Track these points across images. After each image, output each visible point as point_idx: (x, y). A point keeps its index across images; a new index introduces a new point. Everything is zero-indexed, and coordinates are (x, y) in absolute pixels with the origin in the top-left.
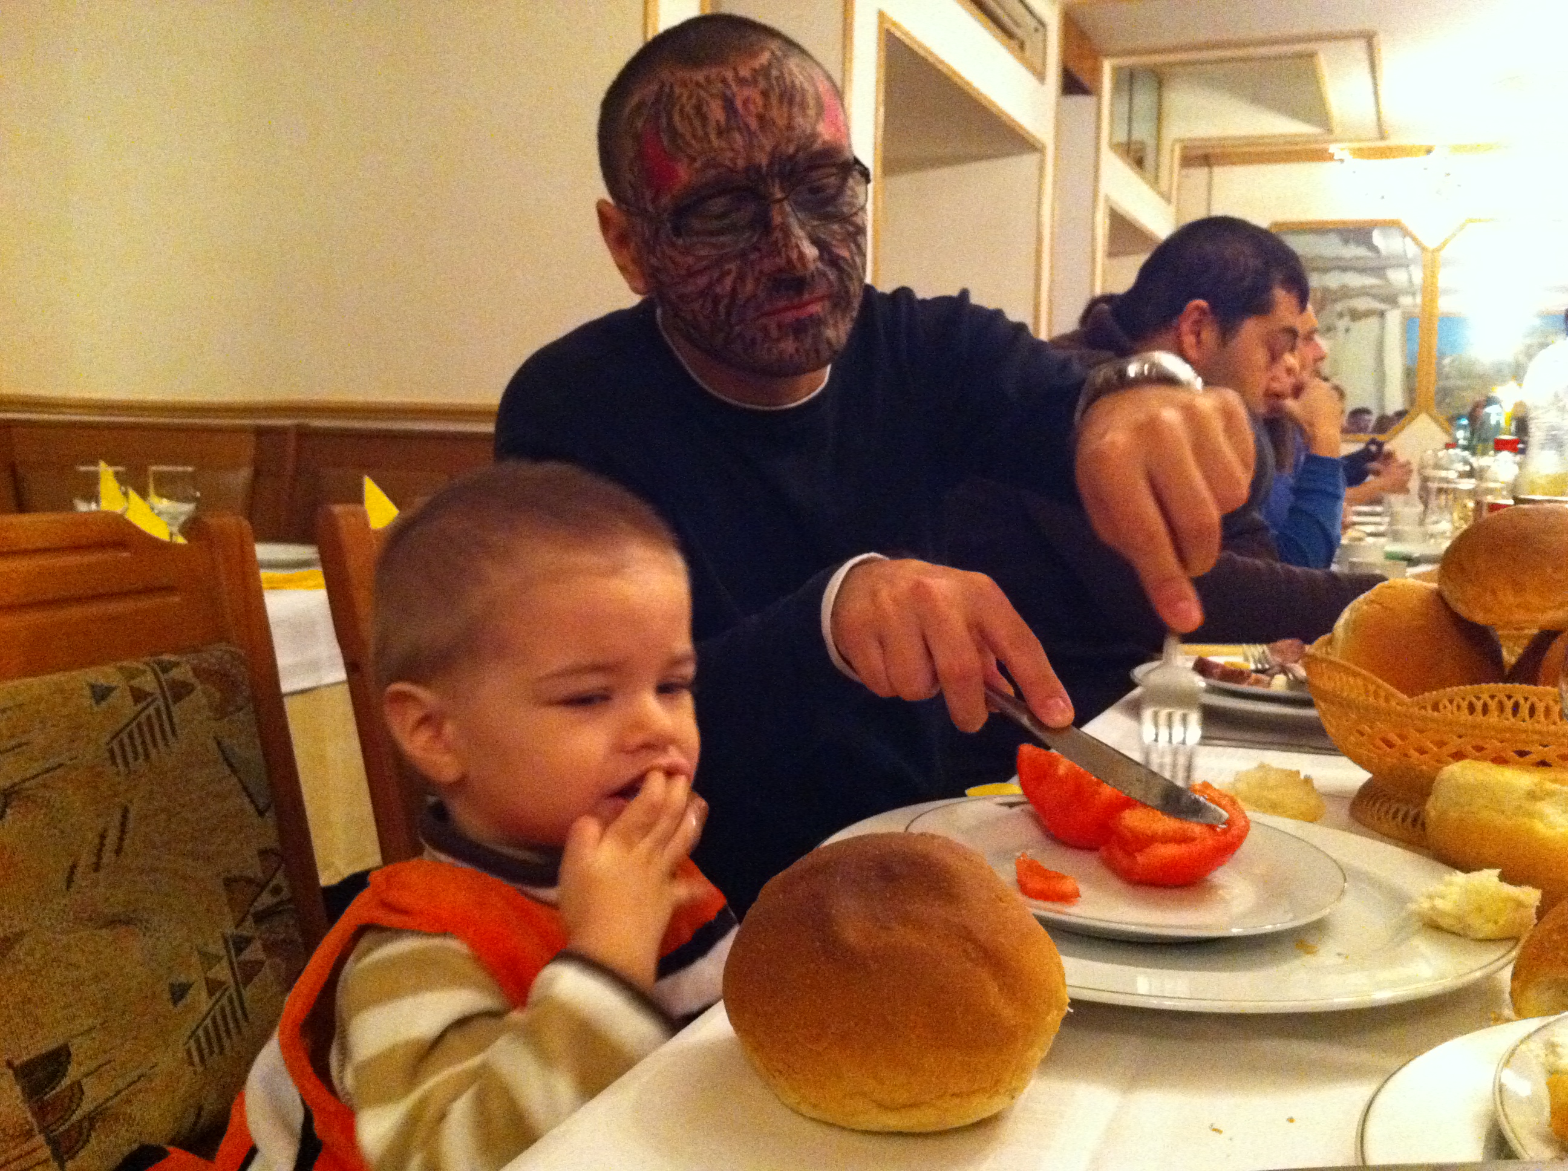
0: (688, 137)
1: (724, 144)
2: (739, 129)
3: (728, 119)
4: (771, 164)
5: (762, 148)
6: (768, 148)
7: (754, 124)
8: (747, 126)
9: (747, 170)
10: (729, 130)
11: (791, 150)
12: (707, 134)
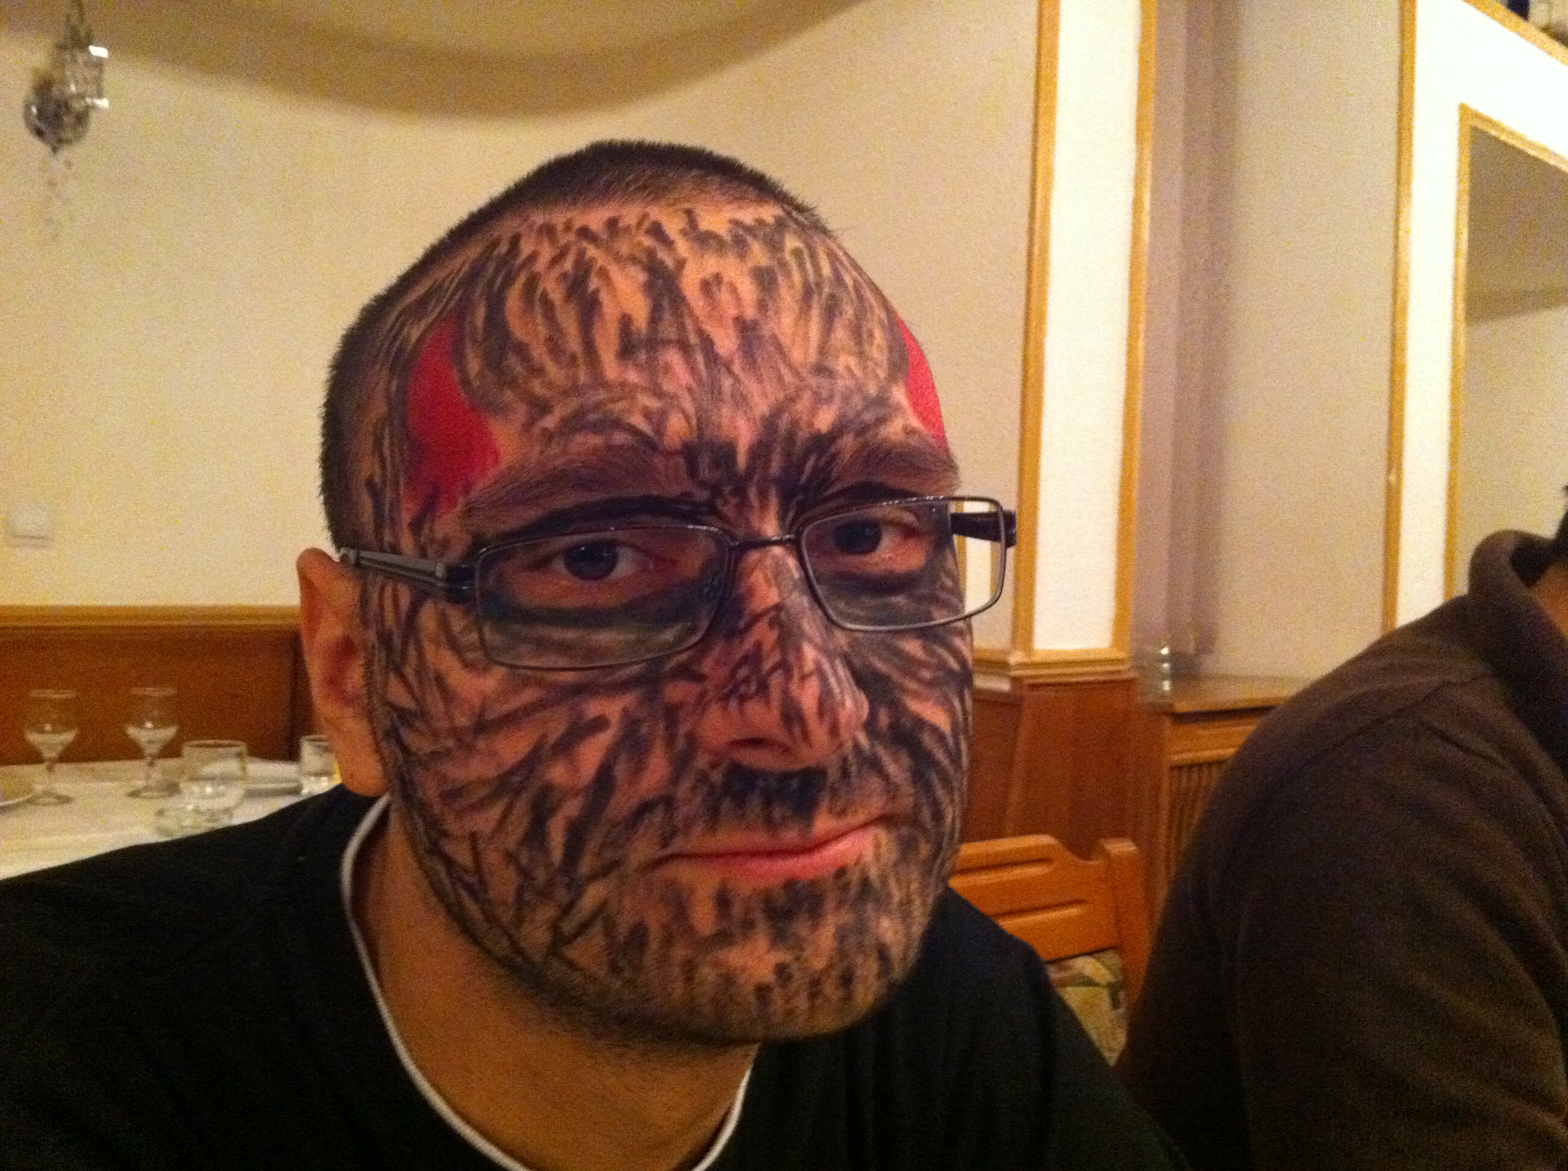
0: (539, 353)
1: (633, 376)
2: (684, 347)
3: (654, 319)
4: (761, 450)
5: (741, 400)
6: (762, 408)
7: (726, 342)
8: (707, 343)
9: (689, 452)
10: (654, 343)
11: (824, 420)
12: (589, 346)
